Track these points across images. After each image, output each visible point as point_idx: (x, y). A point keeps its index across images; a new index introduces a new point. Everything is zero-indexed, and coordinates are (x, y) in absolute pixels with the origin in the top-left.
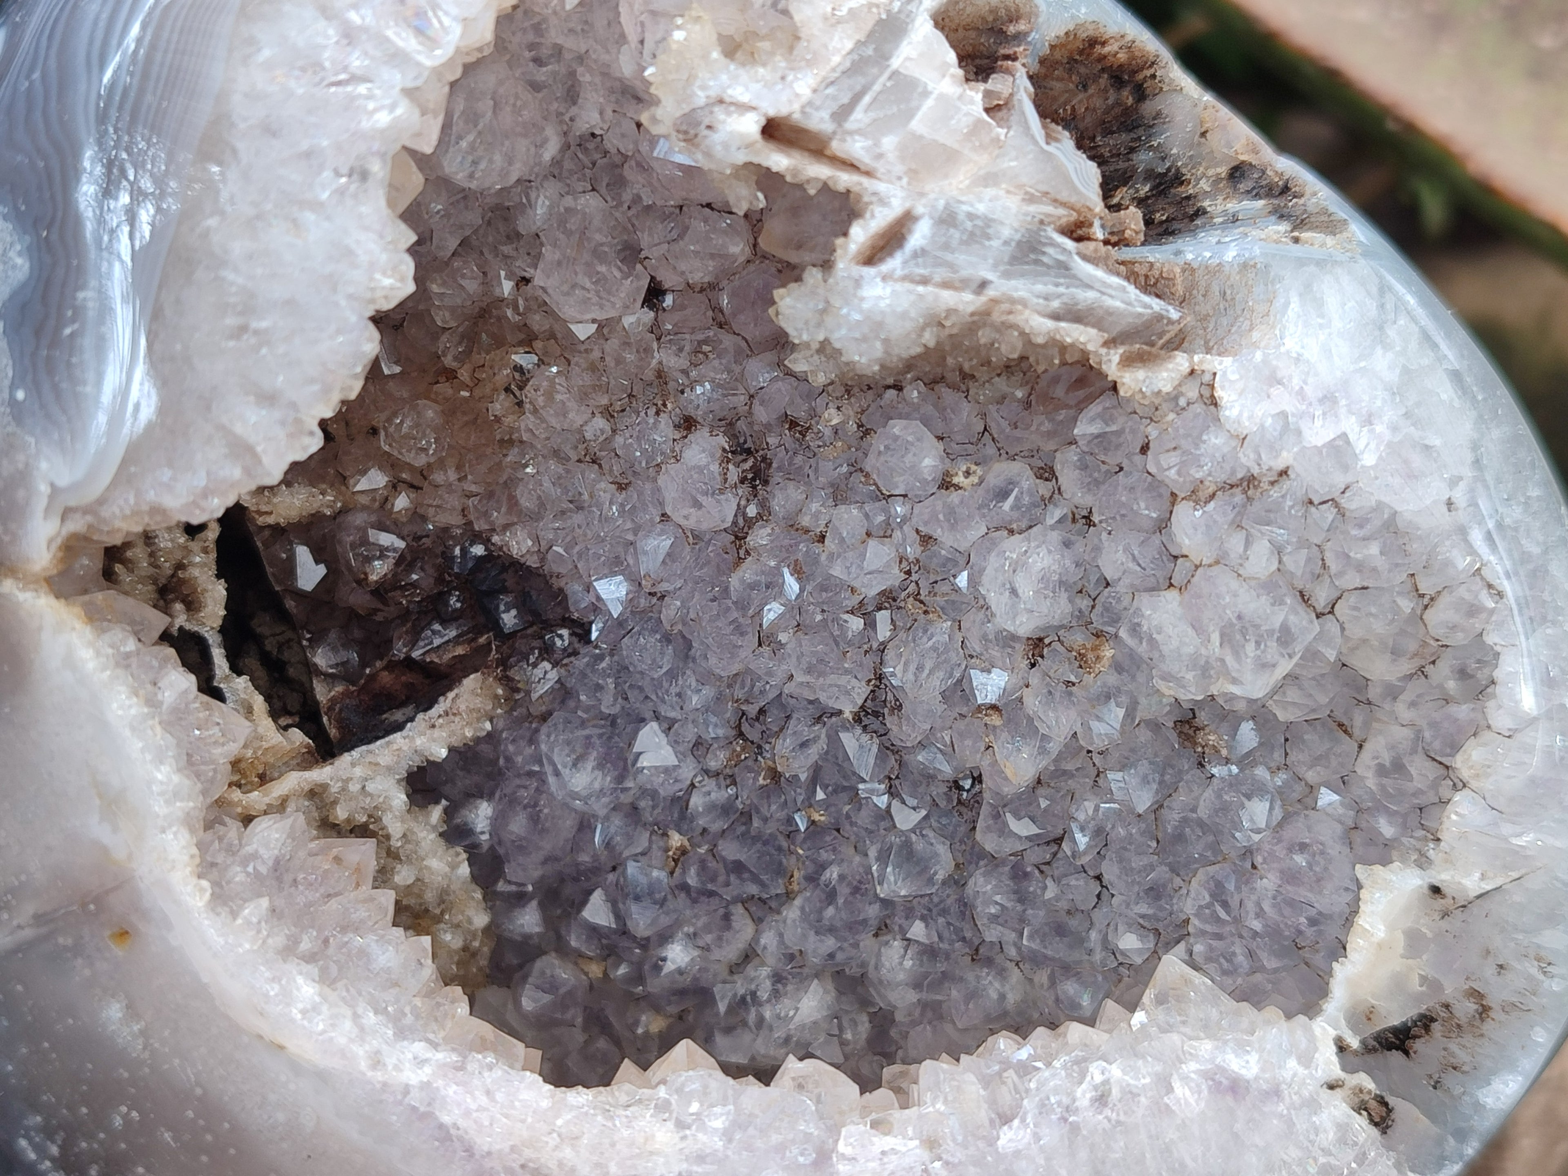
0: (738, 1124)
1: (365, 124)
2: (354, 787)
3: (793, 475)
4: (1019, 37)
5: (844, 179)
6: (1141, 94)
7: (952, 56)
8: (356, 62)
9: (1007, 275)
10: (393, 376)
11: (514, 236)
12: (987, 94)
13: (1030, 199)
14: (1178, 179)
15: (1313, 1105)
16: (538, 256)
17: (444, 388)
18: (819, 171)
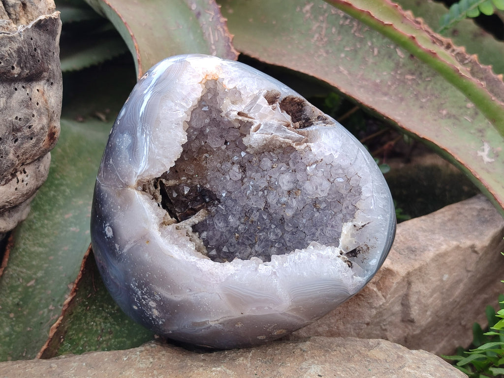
0: (243, 266)
1: (179, 116)
2: (183, 227)
3: (250, 169)
4: (278, 98)
5: (250, 120)
6: (302, 106)
7: (267, 102)
8: (177, 108)
9: (275, 132)
10: (186, 160)
11: (204, 135)
12: (273, 107)
13: (279, 121)
14: (309, 119)
15: (335, 259)
16: (207, 138)
17: (195, 162)
18: (247, 119)
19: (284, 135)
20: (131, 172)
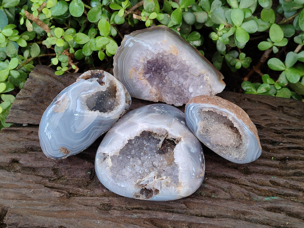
4: (155, 193)
6: (147, 197)
7: (157, 189)
13: (149, 184)
15: (109, 152)
16: (171, 169)
18: (160, 179)
19: (145, 181)
20: (185, 142)
